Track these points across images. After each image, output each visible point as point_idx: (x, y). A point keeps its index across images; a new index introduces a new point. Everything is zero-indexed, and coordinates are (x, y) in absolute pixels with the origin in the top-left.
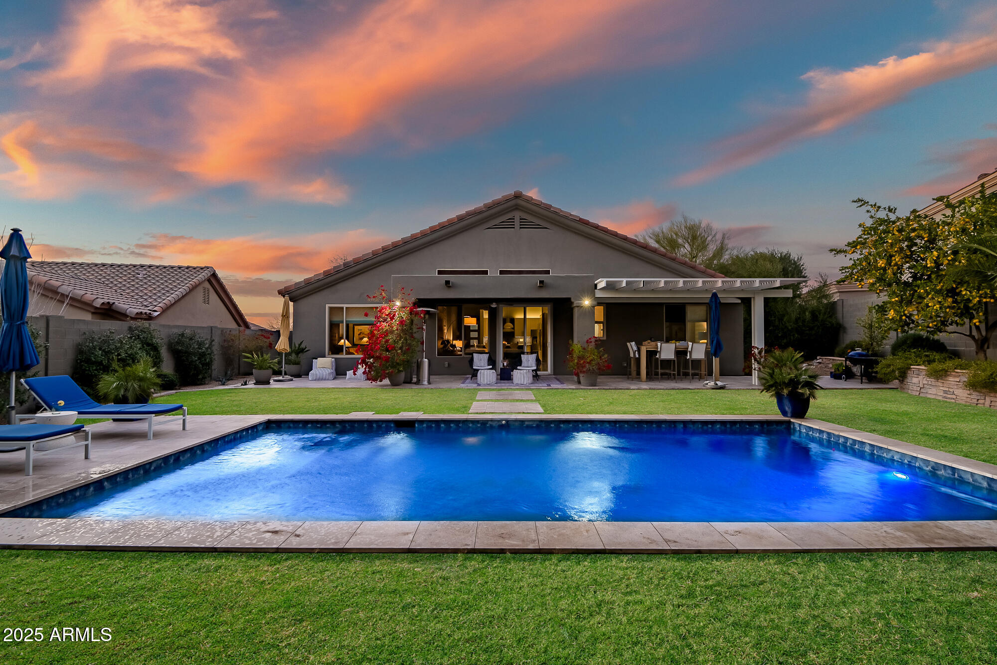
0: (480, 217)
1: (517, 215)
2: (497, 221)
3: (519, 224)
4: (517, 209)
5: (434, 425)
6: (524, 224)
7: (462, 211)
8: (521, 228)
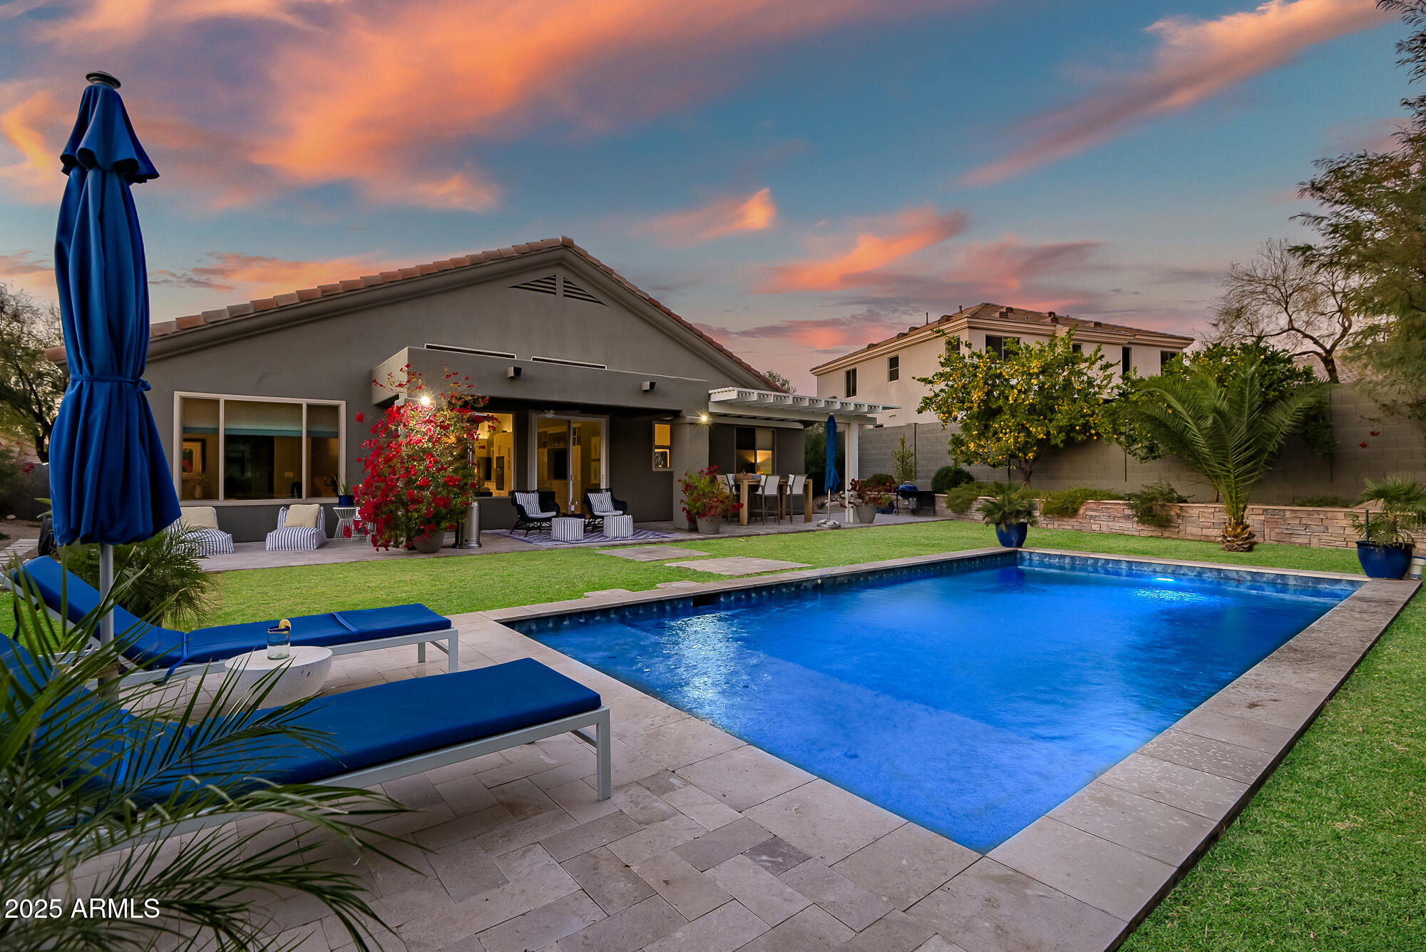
0: (506, 265)
1: (561, 274)
2: (529, 278)
3: (563, 288)
4: (560, 264)
5: (743, 596)
6: (571, 292)
7: (477, 251)
8: (565, 295)
